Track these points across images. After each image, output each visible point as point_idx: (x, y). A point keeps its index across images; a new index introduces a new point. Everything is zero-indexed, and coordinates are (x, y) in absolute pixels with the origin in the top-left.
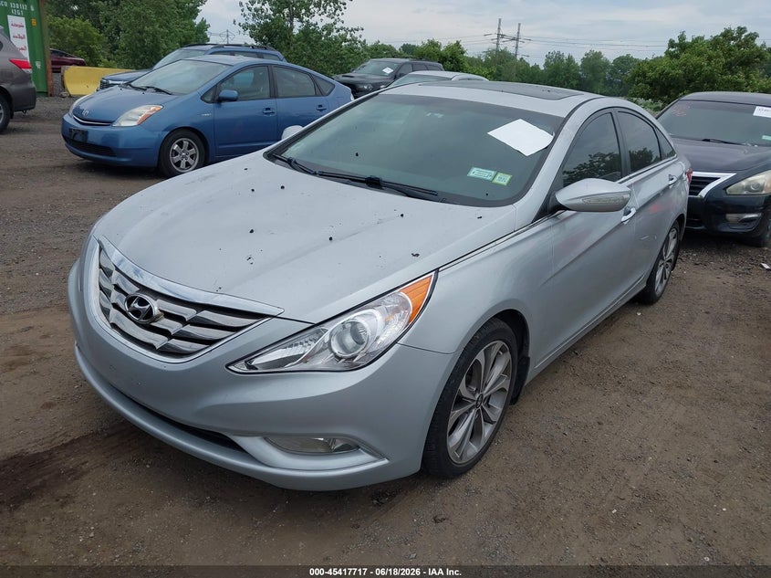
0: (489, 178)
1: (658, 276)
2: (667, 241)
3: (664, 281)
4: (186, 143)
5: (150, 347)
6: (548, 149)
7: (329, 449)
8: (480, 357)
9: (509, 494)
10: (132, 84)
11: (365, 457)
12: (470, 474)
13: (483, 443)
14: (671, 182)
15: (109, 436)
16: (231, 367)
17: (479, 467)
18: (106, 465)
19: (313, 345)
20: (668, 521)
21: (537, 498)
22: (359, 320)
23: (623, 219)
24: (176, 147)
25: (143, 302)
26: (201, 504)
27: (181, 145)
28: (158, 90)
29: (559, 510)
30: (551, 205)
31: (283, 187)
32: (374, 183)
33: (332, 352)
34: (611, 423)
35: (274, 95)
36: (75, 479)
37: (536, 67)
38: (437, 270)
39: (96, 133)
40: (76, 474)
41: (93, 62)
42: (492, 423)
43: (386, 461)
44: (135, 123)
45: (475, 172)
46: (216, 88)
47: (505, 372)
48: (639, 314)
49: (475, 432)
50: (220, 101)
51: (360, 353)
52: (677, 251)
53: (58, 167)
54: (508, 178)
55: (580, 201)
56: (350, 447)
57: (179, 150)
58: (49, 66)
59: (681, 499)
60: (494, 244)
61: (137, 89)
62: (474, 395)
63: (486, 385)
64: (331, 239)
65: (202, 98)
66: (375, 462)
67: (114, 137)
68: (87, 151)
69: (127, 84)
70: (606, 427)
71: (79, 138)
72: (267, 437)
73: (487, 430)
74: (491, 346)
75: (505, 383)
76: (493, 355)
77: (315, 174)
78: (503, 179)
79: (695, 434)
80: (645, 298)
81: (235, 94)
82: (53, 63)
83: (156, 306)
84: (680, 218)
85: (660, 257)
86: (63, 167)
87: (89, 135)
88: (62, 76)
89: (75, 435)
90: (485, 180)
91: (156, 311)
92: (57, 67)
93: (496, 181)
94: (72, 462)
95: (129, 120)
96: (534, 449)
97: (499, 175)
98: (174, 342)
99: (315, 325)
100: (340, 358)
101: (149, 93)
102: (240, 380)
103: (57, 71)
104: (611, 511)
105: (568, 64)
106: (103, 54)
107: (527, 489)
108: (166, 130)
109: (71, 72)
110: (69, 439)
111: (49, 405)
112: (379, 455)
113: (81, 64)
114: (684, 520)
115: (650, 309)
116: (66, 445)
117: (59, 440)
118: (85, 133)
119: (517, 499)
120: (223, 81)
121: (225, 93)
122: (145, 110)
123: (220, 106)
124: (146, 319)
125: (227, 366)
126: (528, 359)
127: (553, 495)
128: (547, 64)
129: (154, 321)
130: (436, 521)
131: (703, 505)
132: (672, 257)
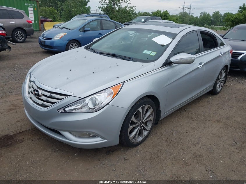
0: (149, 53)
1: (218, 86)
2: (220, 74)
3: (221, 87)
4: (74, 44)
5: (38, 104)
6: (169, 44)
7: (89, 136)
8: (140, 109)
9: (150, 153)
10: (59, 27)
11: (99, 139)
12: (139, 146)
13: (144, 137)
14: (221, 54)
15: (33, 131)
16: (59, 111)
17: (143, 144)
18: (30, 139)
19: (82, 104)
20: (201, 164)
21: (159, 155)
22: (97, 97)
23: (199, 67)
24: (71, 46)
25: (37, 91)
26: (54, 151)
27: (72, 45)
28: (66, 28)
29: (165, 159)
30: (168, 62)
31: (85, 57)
32: (114, 55)
33: (88, 107)
34: (190, 132)
35: (102, 29)
36: (21, 143)
37: (197, 17)
38: (124, 82)
39: (48, 42)
40: (21, 141)
41: (55, 20)
42: (147, 130)
43: (106, 141)
44: (59, 39)
45: (145, 52)
46: (84, 27)
47: (151, 114)
48: (210, 98)
49: (140, 133)
50: (85, 31)
51: (97, 107)
52: (226, 77)
53: (37, 52)
54: (155, 53)
55: (178, 60)
56: (95, 136)
57: (72, 47)
58: (40, 22)
59: (208, 157)
60: (145, 74)
61: (60, 28)
62: (139, 121)
63: (144, 118)
64: (93, 72)
65: (79, 30)
66: (102, 140)
67: (53, 43)
68: (45, 47)
69: (58, 27)
70: (188, 134)
71: (43, 43)
72: (70, 132)
73: (145, 133)
74: (145, 106)
75: (152, 118)
76: (145, 109)
77: (97, 53)
78: (154, 54)
79: (219, 137)
80: (213, 92)
81: (89, 29)
82: (41, 21)
83: (40, 92)
84: (226, 66)
85: (218, 79)
86: (39, 52)
87: (46, 42)
88: (44, 25)
89: (23, 130)
90: (148, 54)
91: (40, 94)
92: (42, 22)
93: (151, 54)
94: (21, 138)
95: (57, 38)
96: (162, 139)
97: (153, 52)
98: (45, 103)
99: (82, 99)
100: (90, 109)
101: (64, 30)
102: (62, 115)
103: (43, 23)
104: (182, 160)
105: (208, 16)
106: (58, 18)
107: (156, 152)
108: (67, 41)
109: (46, 24)
110: (21, 131)
111: (18, 121)
112: (104, 139)
113: (51, 21)
114: (207, 164)
115: (215, 96)
116: (20, 133)
117: (18, 132)
118: (45, 42)
119: (152, 154)
120: (86, 25)
121: (86, 29)
122: (62, 34)
123: (85, 33)
124: (38, 96)
125: (57, 110)
126: (160, 111)
127: (165, 154)
128: (200, 16)
129: (40, 97)
130: (124, 160)
131: (215, 159)
132: (224, 79)
